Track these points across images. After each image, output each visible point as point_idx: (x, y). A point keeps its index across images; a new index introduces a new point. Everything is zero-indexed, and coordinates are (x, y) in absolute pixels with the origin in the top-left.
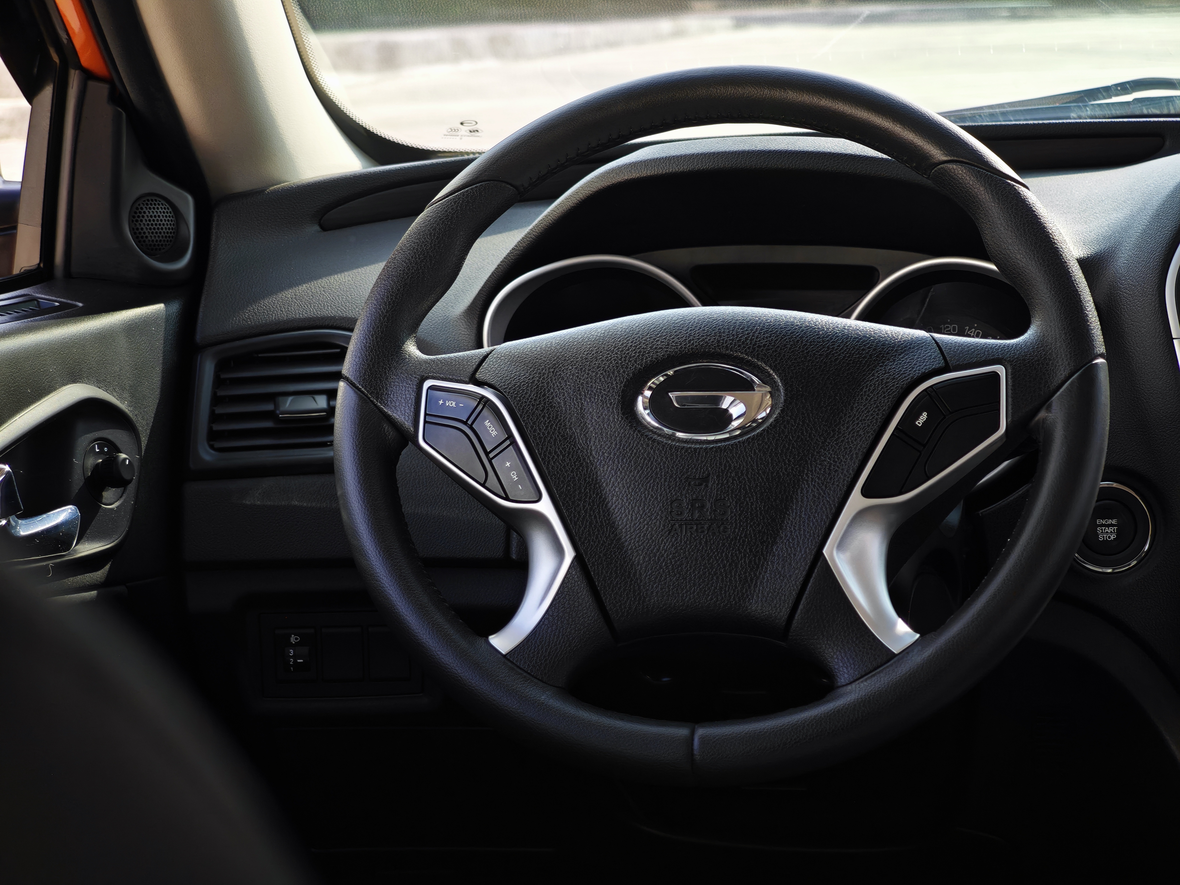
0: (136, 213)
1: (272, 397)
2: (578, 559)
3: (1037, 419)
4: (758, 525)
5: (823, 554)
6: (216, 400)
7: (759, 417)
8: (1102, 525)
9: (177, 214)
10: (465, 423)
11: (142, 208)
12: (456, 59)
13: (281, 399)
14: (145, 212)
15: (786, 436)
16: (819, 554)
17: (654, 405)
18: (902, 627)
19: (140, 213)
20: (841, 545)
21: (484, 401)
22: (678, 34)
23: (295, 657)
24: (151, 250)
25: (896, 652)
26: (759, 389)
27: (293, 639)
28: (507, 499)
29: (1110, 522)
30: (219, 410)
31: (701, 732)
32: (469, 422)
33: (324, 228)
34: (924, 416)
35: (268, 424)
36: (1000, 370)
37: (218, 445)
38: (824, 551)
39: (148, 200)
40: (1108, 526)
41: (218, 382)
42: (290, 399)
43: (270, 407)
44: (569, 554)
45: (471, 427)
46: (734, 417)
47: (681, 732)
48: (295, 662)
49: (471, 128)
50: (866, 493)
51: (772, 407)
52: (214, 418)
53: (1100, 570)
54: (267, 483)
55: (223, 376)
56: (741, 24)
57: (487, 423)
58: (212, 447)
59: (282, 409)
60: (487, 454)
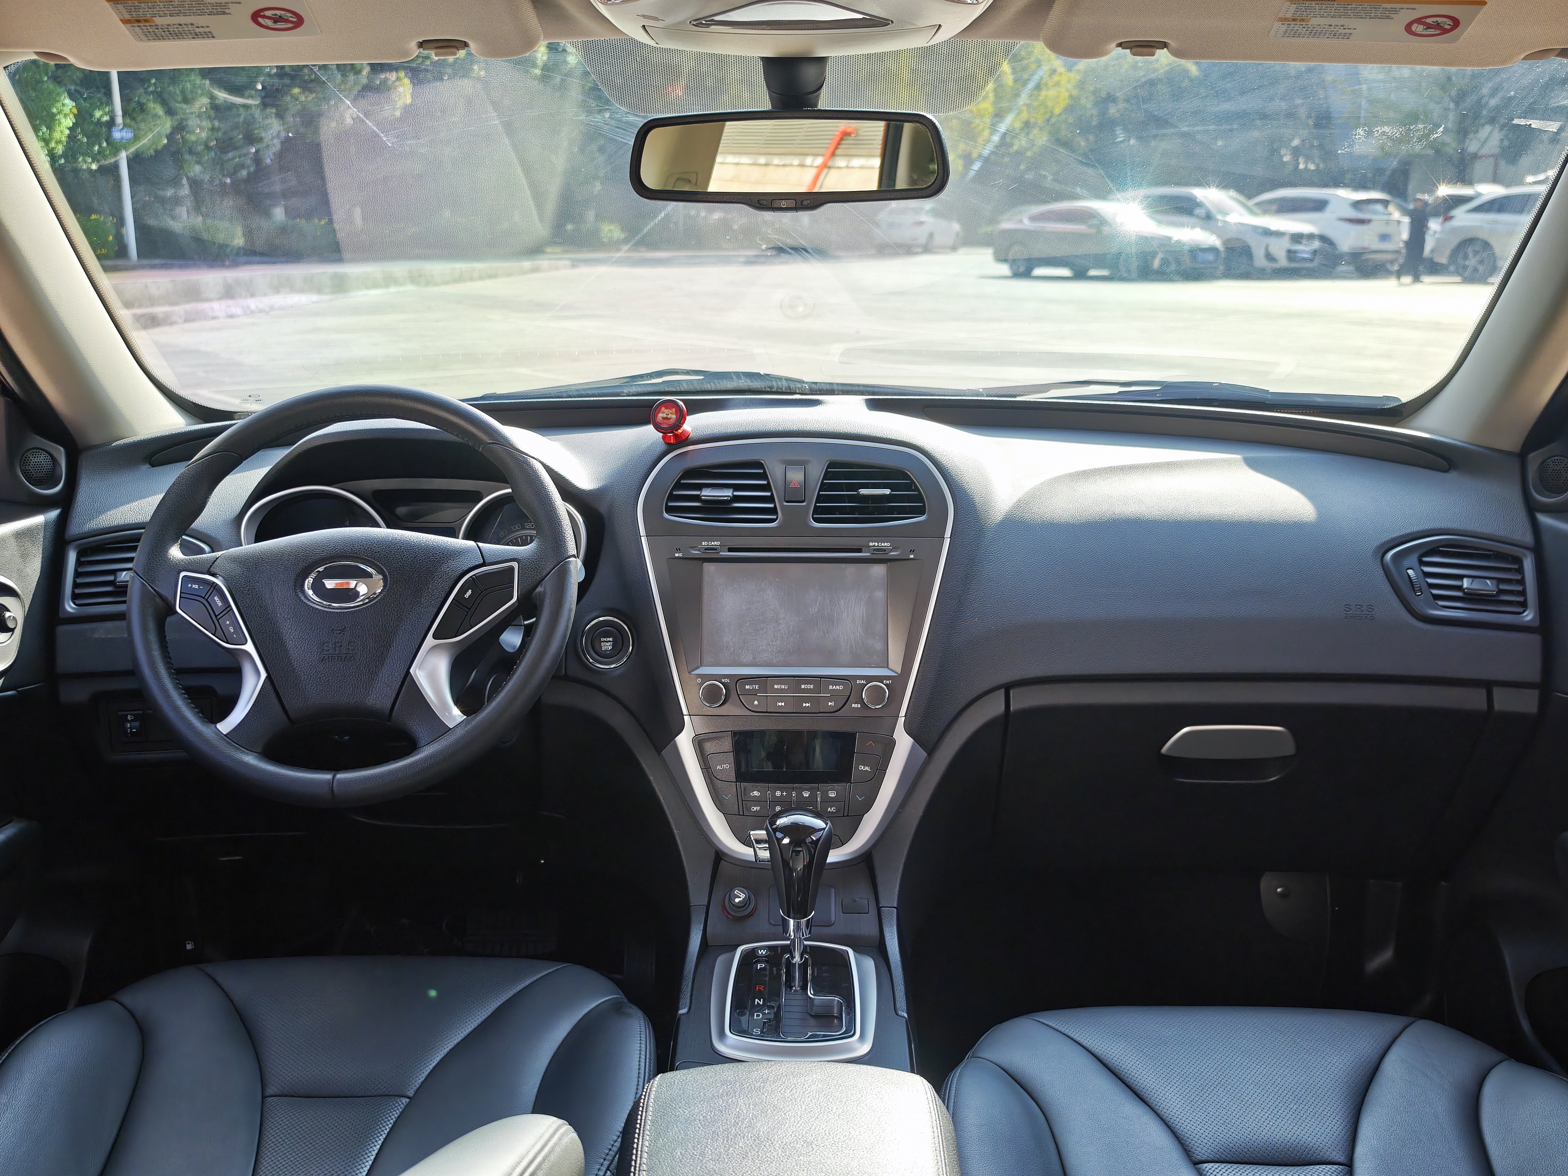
0: (25, 460)
1: (114, 572)
2: (269, 677)
3: (535, 592)
4: (373, 656)
5: (410, 672)
6: (77, 574)
7: (377, 592)
8: (604, 641)
9: (54, 461)
10: (204, 598)
11: (29, 457)
12: (387, 286)
13: (119, 573)
14: (31, 460)
15: (390, 605)
16: (408, 672)
17: (314, 587)
18: (456, 712)
19: (28, 460)
20: (420, 667)
21: (214, 586)
22: (536, 270)
23: (131, 728)
24: (38, 483)
25: (451, 727)
26: (376, 577)
27: (129, 718)
28: (227, 643)
29: (608, 639)
30: (79, 581)
31: (340, 776)
32: (206, 598)
33: (153, 466)
34: (470, 592)
35: (109, 589)
36: (515, 565)
37: (77, 602)
38: (411, 671)
39: (34, 452)
40: (608, 642)
41: (79, 563)
42: (125, 573)
43: (111, 578)
44: (264, 675)
45: (207, 600)
46: (361, 594)
47: (328, 776)
48: (131, 731)
49: (257, 399)
50: (435, 637)
51: (384, 587)
52: (76, 585)
53: (608, 667)
54: (109, 625)
55: (83, 559)
56: (575, 264)
57: (216, 598)
58: (74, 603)
59: (118, 579)
60: (216, 616)
